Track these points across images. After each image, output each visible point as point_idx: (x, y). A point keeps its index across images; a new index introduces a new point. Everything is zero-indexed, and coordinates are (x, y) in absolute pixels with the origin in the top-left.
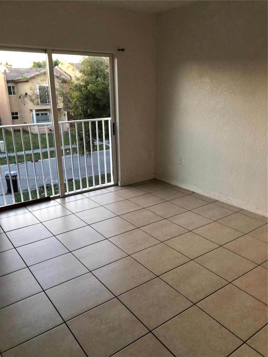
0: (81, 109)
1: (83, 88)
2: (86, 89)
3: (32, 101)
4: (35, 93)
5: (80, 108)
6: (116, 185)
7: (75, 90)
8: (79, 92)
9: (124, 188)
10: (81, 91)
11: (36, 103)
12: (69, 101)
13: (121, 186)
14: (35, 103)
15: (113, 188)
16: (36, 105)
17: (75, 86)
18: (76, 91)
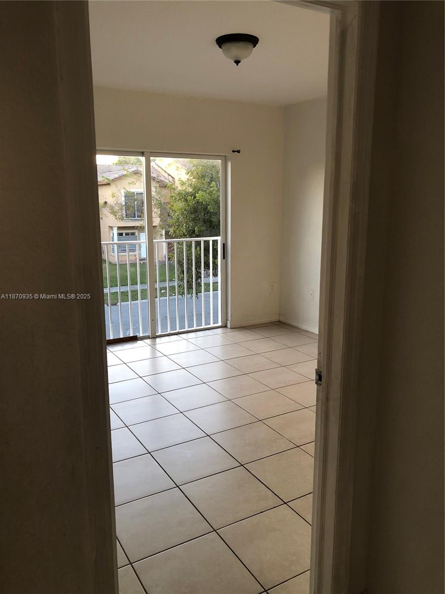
0: (186, 226)
1: (189, 197)
2: (195, 197)
3: (114, 213)
4: (119, 202)
5: (185, 224)
6: (224, 326)
7: (178, 199)
8: (184, 201)
9: (234, 330)
10: (186, 200)
11: (119, 217)
12: (169, 216)
13: (231, 328)
14: (117, 216)
15: (220, 329)
16: (119, 219)
17: (179, 193)
18: (180, 201)
